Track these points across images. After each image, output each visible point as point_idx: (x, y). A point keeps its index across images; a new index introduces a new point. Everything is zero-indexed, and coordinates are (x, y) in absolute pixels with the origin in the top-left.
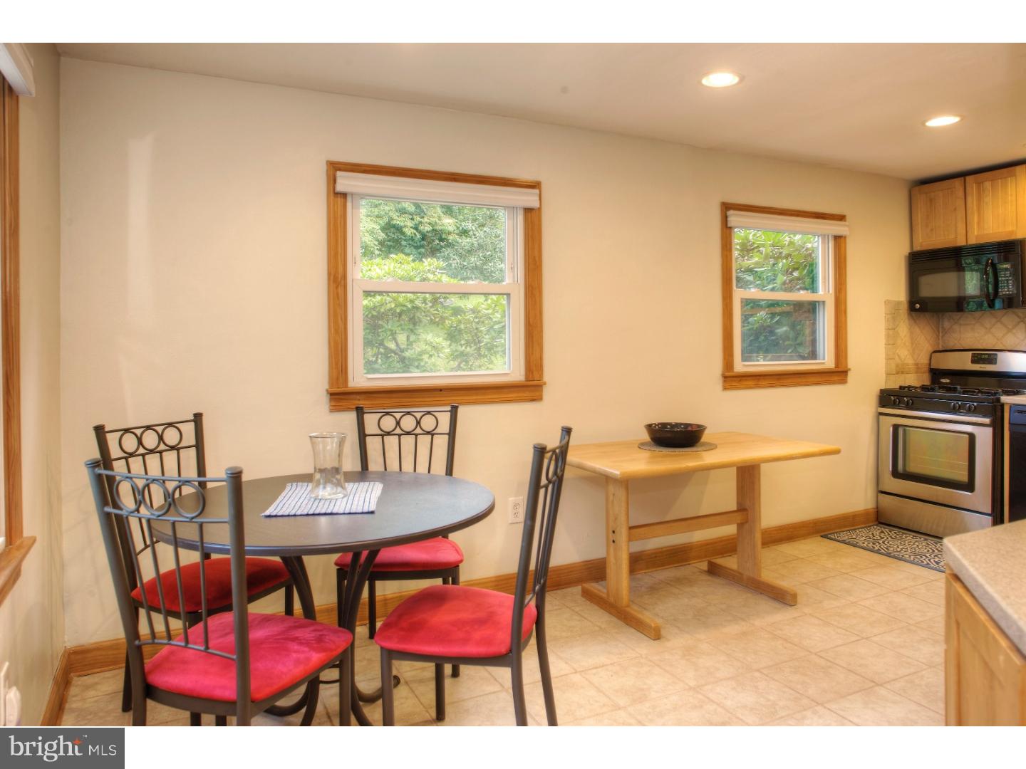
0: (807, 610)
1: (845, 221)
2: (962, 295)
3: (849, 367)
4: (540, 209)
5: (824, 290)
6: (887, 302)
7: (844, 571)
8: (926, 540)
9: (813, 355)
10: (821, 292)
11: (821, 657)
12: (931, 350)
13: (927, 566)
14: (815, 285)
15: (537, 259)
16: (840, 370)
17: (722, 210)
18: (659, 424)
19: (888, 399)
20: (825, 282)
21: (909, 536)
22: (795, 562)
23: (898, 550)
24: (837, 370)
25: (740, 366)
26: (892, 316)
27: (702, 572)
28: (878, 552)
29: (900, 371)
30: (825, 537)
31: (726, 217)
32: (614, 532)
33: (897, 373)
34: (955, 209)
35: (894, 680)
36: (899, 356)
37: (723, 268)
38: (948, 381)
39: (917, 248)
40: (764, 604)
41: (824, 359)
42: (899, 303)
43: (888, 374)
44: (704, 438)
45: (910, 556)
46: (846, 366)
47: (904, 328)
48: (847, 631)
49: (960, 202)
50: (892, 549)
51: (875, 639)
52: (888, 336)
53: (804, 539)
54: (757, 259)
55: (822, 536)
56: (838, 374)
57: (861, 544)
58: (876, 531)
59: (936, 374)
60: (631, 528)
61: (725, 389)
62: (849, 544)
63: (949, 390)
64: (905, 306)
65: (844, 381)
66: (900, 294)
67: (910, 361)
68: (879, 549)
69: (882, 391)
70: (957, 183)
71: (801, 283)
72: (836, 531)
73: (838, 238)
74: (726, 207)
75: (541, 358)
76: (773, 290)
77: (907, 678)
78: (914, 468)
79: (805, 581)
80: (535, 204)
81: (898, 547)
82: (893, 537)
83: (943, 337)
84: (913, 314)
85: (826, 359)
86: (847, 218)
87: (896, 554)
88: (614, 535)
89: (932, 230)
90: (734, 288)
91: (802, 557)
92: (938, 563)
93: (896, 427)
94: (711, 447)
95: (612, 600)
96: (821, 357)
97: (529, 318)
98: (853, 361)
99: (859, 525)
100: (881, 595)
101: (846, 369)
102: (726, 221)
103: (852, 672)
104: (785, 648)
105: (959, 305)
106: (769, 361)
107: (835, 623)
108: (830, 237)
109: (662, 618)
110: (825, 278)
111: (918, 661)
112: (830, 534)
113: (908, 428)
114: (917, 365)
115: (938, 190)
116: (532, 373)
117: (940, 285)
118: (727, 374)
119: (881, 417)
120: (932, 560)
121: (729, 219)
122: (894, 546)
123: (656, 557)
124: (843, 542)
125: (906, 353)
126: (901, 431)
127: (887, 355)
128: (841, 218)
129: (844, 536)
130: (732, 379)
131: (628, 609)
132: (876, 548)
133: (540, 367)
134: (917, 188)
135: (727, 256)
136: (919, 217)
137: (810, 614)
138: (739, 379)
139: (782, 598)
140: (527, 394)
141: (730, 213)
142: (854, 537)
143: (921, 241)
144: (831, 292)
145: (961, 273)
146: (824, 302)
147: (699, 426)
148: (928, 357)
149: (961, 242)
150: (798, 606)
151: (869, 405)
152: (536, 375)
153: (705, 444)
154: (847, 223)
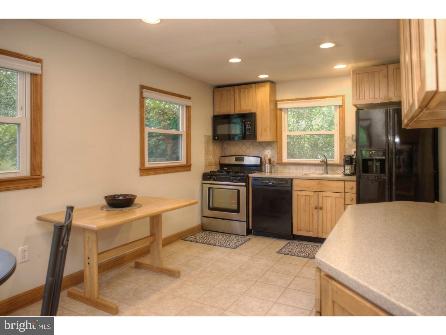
0: (185, 279)
1: (191, 100)
2: (230, 134)
3: (192, 164)
4: (41, 75)
5: (182, 129)
6: (206, 136)
7: (195, 255)
8: (222, 235)
9: (177, 159)
10: (181, 130)
11: (198, 302)
12: (220, 156)
13: (226, 247)
14: (178, 127)
15: (39, 104)
16: (188, 165)
17: (140, 89)
18: (111, 196)
19: (206, 177)
20: (182, 126)
21: (215, 234)
22: (174, 254)
23: (214, 241)
24: (187, 165)
25: (148, 164)
26: (207, 142)
27: (132, 267)
28: (206, 243)
29: (210, 165)
30: (183, 240)
31: (142, 92)
32: (89, 258)
33: (209, 166)
34: (231, 99)
35: (230, 306)
36: (209, 159)
37: (140, 117)
38: (226, 168)
39: (216, 114)
40: (166, 279)
41: (182, 160)
42: (209, 136)
43: (206, 166)
44: (136, 201)
45: (219, 243)
46: (191, 163)
47: (211, 147)
48: (205, 285)
49: (232, 97)
50: (211, 241)
51: (217, 286)
52: (206, 150)
53: (175, 242)
54: (152, 114)
55: (182, 240)
56: (187, 167)
57: (198, 241)
58: (203, 234)
59: (222, 166)
60: (99, 254)
61: (141, 175)
62: (193, 241)
63: (228, 172)
64: (211, 138)
65: (190, 170)
66: (210, 133)
67: (213, 161)
68: (206, 242)
69: (203, 173)
70: (231, 88)
71: (172, 126)
72: (187, 236)
73: (188, 107)
74: (142, 87)
75: (41, 162)
76: (160, 128)
77: (234, 304)
78: (216, 205)
79: (180, 264)
80: (39, 72)
81: (213, 240)
82: (210, 235)
83: (224, 150)
84: (214, 141)
85: (183, 161)
86: (192, 98)
87: (213, 243)
88: (89, 260)
89: (222, 107)
90: (145, 127)
91: (176, 251)
92: (229, 245)
93: (209, 189)
94: (140, 206)
95: (88, 296)
96: (181, 159)
97: (33, 139)
98: (193, 161)
99: (196, 232)
100: (213, 264)
101: (190, 165)
102: (142, 94)
103: (213, 306)
104: (181, 302)
105: (230, 138)
106: (158, 161)
107: (199, 283)
108: (185, 106)
109: (117, 299)
110: (182, 125)
111: (236, 293)
112: (185, 238)
113: (213, 189)
114: (215, 162)
115: (224, 91)
116: (35, 171)
117: (223, 129)
118: (142, 168)
119: (203, 185)
120: (227, 244)
121: (143, 93)
122: (211, 240)
123: (108, 265)
124: (191, 241)
125: (212, 157)
126: (211, 190)
127: (205, 158)
128: (189, 98)
129: (190, 239)
130: (144, 171)
131: (98, 300)
132: (205, 242)
133: (40, 168)
134: (216, 89)
135: (142, 111)
136: (217, 101)
137: (187, 280)
138: (147, 170)
139: (173, 274)
140: (32, 183)
141: (144, 90)
142: (195, 238)
143: (217, 111)
144: (185, 130)
145: (230, 125)
146: (182, 135)
147: (132, 195)
148: (219, 159)
149: (232, 112)
150: (181, 277)
151: (198, 180)
152: (38, 172)
153: (136, 205)
154: (191, 101)
